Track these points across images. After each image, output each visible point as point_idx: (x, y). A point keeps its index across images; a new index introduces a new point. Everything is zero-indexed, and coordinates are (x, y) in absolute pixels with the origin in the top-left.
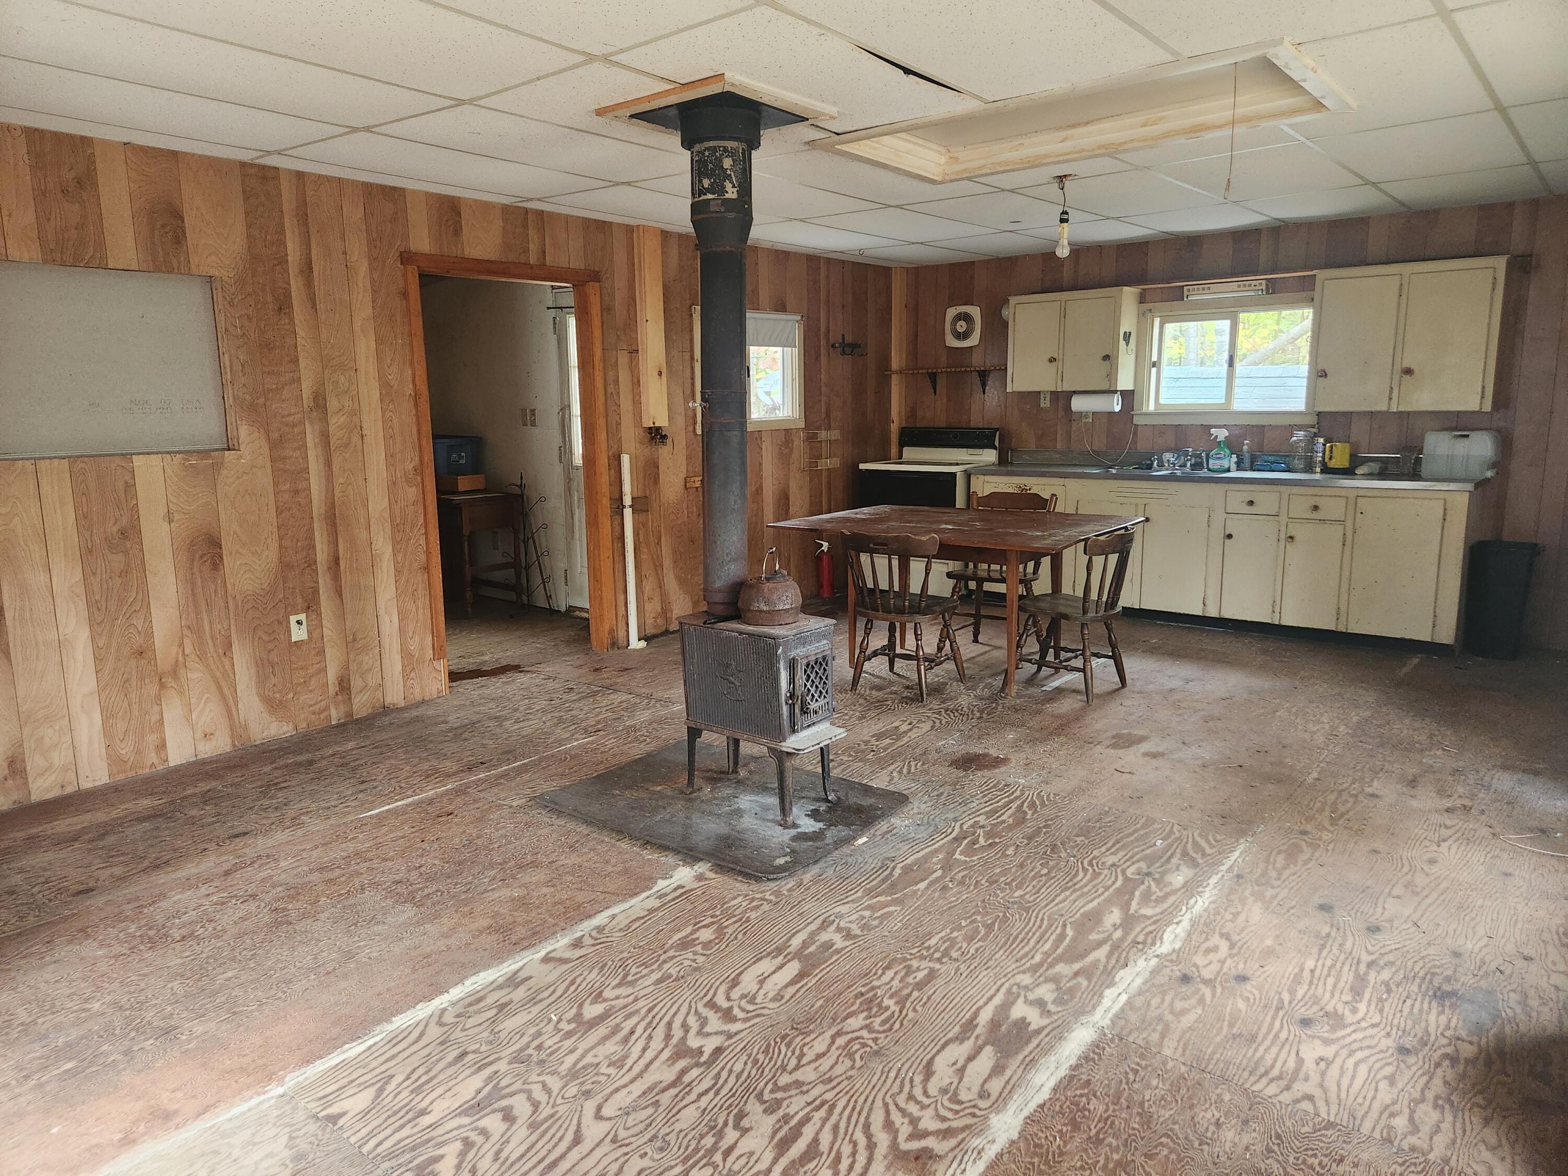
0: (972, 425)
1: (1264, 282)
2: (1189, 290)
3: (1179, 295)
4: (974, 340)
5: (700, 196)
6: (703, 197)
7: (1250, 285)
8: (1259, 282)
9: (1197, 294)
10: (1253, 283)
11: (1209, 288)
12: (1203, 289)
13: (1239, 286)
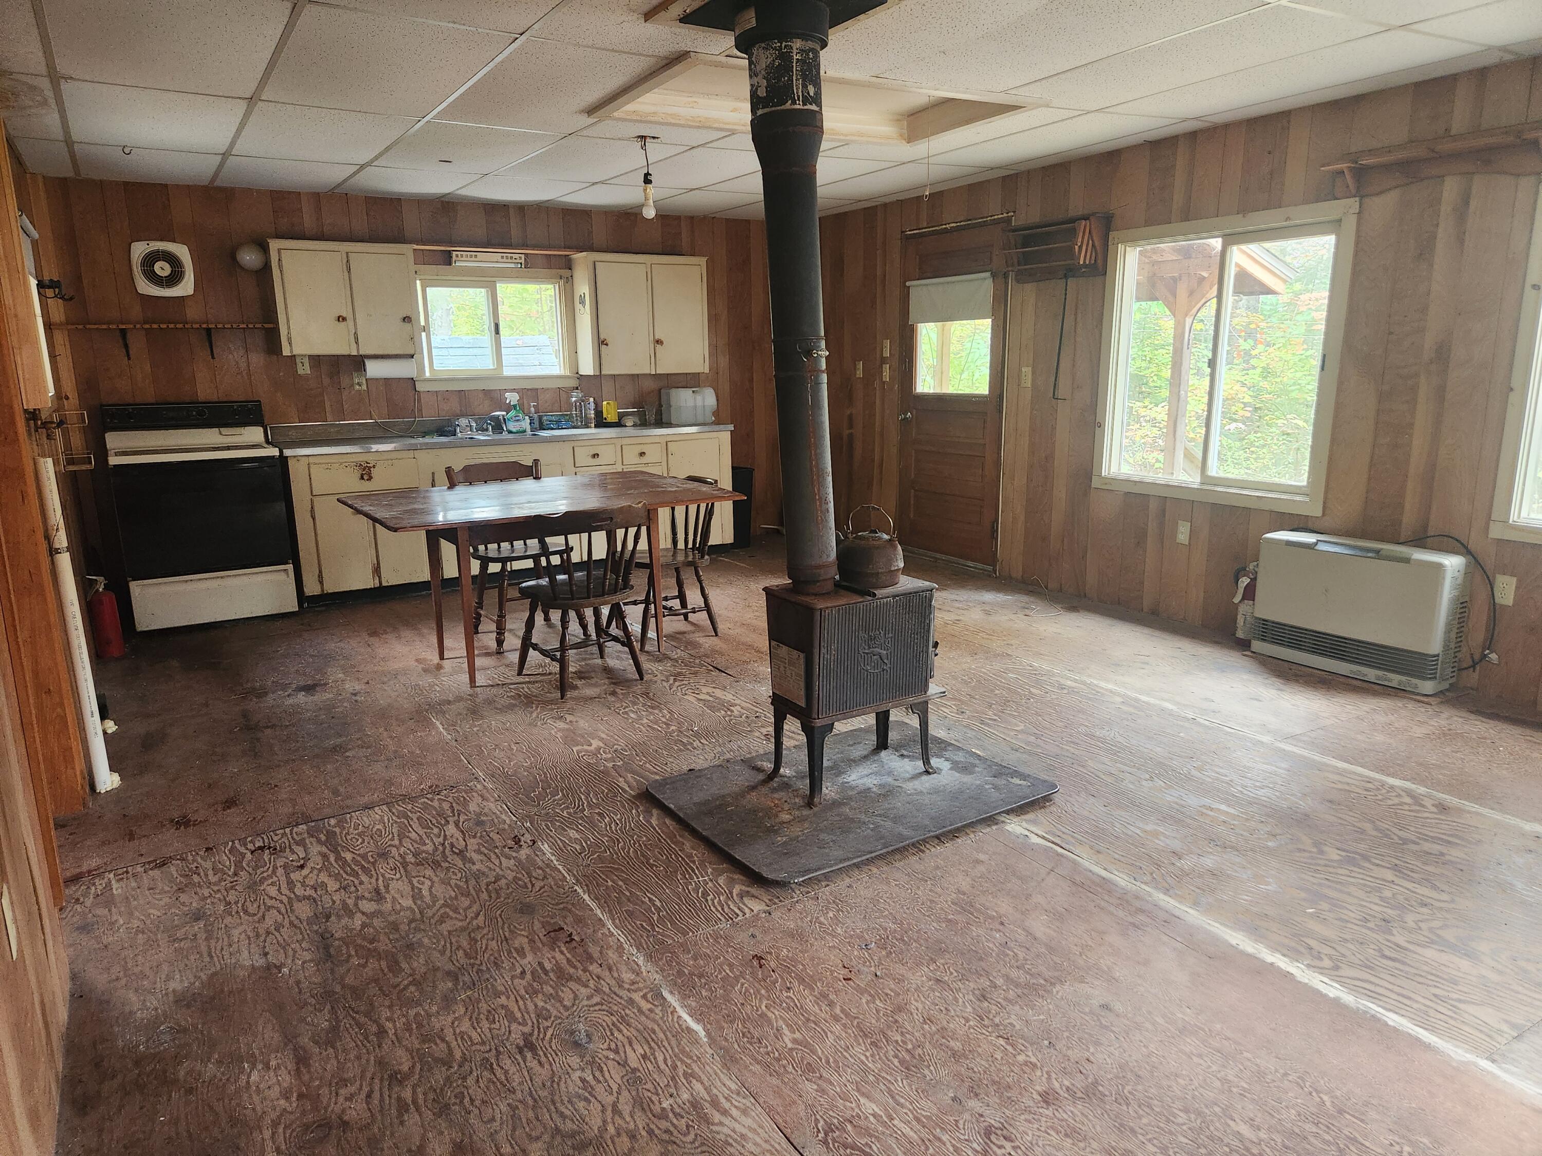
0: (202, 397)
1: (523, 256)
2: (457, 256)
3: (447, 259)
4: (186, 287)
5: (804, 104)
6: (809, 107)
7: (511, 258)
8: (518, 255)
9: (464, 259)
10: (514, 256)
11: (476, 256)
12: (471, 256)
13: (502, 257)
